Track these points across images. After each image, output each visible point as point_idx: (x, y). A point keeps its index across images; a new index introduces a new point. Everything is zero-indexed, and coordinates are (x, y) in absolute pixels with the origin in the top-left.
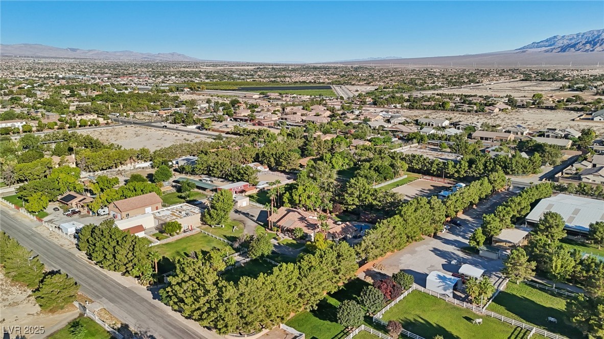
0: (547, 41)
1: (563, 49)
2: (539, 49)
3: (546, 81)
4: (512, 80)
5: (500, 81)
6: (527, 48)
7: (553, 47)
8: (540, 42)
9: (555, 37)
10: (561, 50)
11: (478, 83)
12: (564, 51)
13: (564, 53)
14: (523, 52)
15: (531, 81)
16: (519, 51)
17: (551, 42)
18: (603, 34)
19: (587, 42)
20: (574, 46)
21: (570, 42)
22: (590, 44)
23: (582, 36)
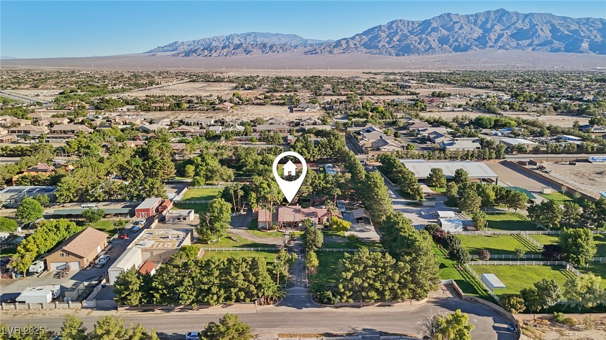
0: (170, 46)
1: (187, 54)
2: (165, 54)
3: (210, 82)
6: (154, 52)
7: (176, 52)
8: (165, 46)
9: (176, 43)
10: (185, 54)
11: (158, 84)
12: (188, 56)
13: (189, 58)
14: (153, 55)
16: (149, 54)
17: (174, 46)
18: (214, 42)
19: (205, 49)
20: (195, 51)
21: (189, 48)
22: (207, 50)
23: (198, 43)
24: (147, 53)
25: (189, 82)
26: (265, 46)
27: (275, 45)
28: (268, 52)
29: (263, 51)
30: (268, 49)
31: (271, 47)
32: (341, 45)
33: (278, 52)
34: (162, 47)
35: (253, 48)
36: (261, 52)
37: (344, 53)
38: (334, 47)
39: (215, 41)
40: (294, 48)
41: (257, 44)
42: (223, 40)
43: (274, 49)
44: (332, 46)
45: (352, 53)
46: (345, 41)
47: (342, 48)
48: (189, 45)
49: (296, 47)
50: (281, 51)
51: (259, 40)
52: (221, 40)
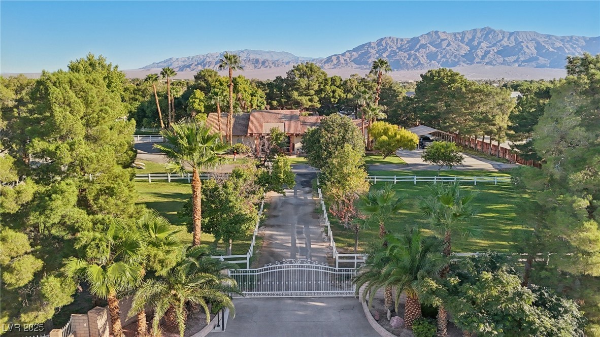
0: (164, 62)
1: (181, 69)
6: (149, 67)
8: (160, 62)
9: (171, 59)
12: (182, 71)
14: (148, 70)
16: (144, 69)
17: (168, 63)
18: (208, 58)
19: (198, 64)
20: (189, 66)
22: (201, 65)
23: (192, 59)
24: (142, 68)
26: (257, 61)
27: (267, 61)
28: (260, 68)
29: (256, 67)
30: (261, 64)
31: (263, 63)
32: (332, 61)
33: (271, 67)
35: (245, 63)
36: (254, 67)
37: (335, 68)
38: (325, 63)
39: (209, 58)
40: (286, 64)
41: (249, 60)
42: (217, 57)
43: (267, 64)
44: (323, 62)
45: (343, 68)
46: (335, 57)
47: (332, 64)
48: (183, 62)
50: (273, 66)
51: (252, 57)
52: (215, 57)
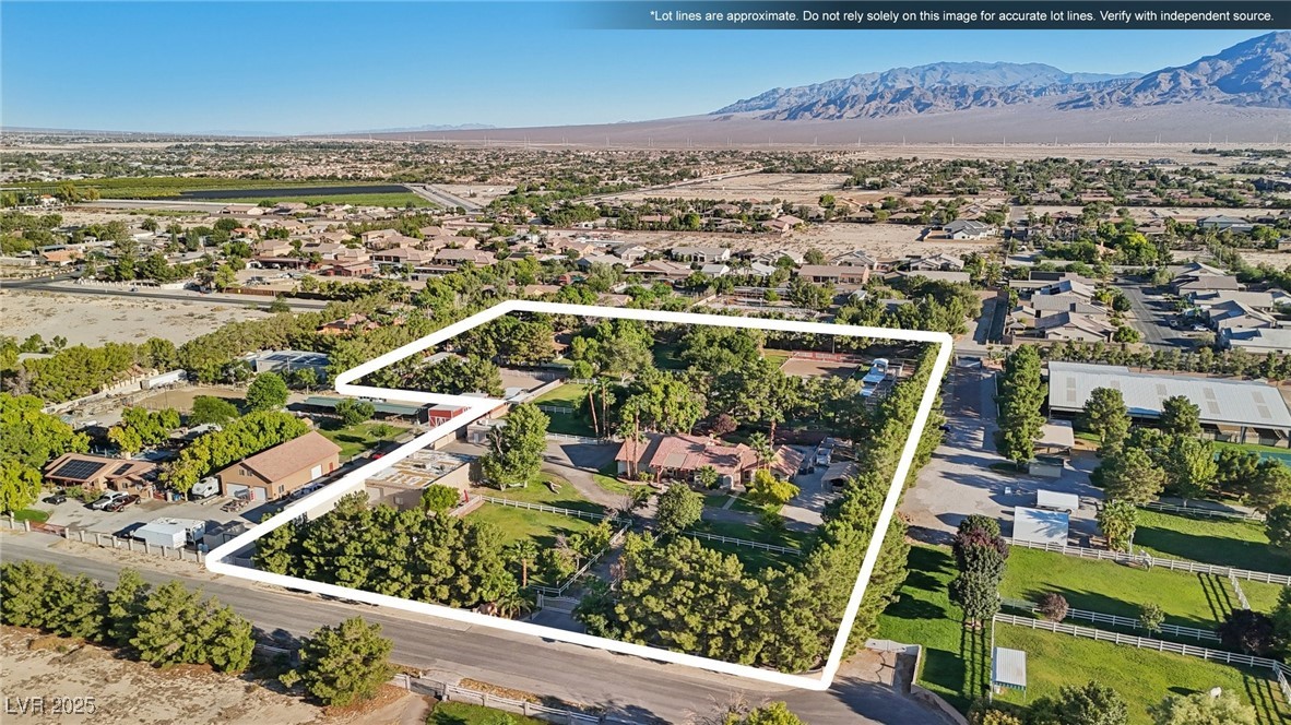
0: (762, 98)
1: (793, 114)
2: (751, 114)
3: (804, 172)
4: (747, 172)
5: (729, 174)
6: (730, 111)
7: (773, 110)
8: (751, 99)
9: (774, 91)
10: (789, 115)
11: (694, 177)
12: (795, 118)
13: (795, 122)
14: (726, 118)
15: (779, 172)
16: (718, 116)
17: (769, 99)
18: (852, 86)
19: (830, 102)
20: (809, 108)
21: (800, 101)
22: (836, 105)
23: (819, 89)
24: (717, 113)
25: (761, 172)
26: (963, 91)
27: (988, 89)
28: (969, 106)
29: (958, 105)
30: (972, 98)
31: (978, 95)
32: (1157, 86)
33: (994, 104)
34: (746, 102)
35: (935, 97)
36: (953, 106)
37: (1164, 102)
38: (1138, 89)
39: (856, 85)
40: (1036, 95)
41: (945, 89)
42: (873, 83)
43: (986, 97)
44: (1132, 87)
45: (1185, 102)
46: (1168, 76)
47: (1158, 92)
48: (800, 96)
49: (1039, 92)
50: (1000, 102)
51: (954, 80)
52: (869, 82)
